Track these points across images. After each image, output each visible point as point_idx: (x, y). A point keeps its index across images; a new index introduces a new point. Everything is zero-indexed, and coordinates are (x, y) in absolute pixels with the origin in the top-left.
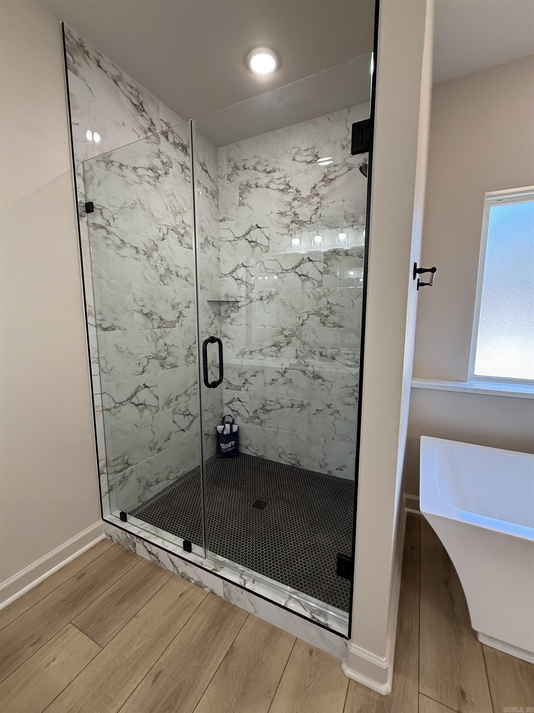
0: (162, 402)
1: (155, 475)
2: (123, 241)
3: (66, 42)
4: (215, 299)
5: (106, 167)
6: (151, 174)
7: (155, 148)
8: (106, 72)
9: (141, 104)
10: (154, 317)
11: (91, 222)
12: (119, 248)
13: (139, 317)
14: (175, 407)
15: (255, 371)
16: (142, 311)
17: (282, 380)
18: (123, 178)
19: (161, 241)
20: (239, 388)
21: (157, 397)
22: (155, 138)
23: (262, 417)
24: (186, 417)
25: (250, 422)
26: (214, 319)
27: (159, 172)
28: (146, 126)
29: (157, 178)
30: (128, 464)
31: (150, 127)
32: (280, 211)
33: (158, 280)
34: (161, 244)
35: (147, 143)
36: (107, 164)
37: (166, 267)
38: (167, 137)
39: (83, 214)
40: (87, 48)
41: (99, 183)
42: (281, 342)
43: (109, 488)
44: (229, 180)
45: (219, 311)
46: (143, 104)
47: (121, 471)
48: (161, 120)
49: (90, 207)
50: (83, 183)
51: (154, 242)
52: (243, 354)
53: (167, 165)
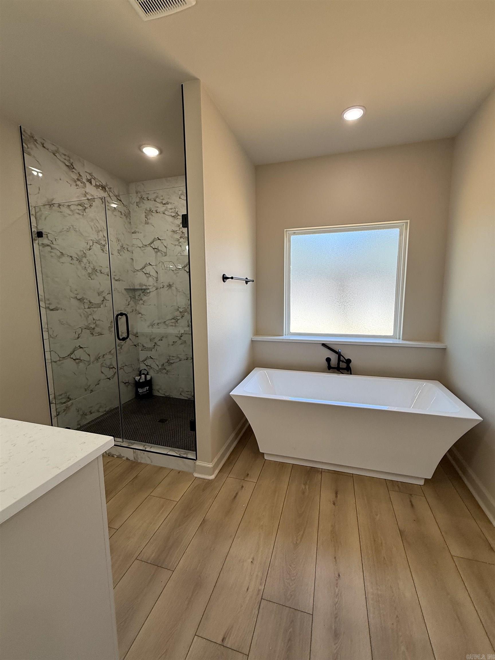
0: (92, 359)
1: (89, 407)
2: (62, 253)
3: (23, 137)
4: (130, 287)
5: (50, 208)
6: (80, 208)
7: (82, 191)
8: (48, 149)
9: (72, 164)
10: (85, 301)
11: (40, 243)
12: (59, 257)
13: (74, 302)
14: (102, 362)
15: (161, 337)
16: (76, 298)
17: (179, 342)
18: (61, 213)
19: (88, 251)
20: (151, 349)
21: (89, 355)
22: (82, 185)
23: (168, 368)
24: (111, 370)
25: (160, 373)
26: (130, 301)
27: (85, 205)
28: (75, 177)
29: (84, 210)
30: (69, 399)
31: (79, 178)
32: (173, 230)
33: (87, 277)
34: (88, 253)
35: (77, 188)
36: (50, 206)
37: (92, 267)
38: (91, 183)
39: (36, 239)
40: (36, 138)
41: (45, 218)
42: (178, 316)
43: (57, 413)
44: (137, 205)
45: (134, 296)
46: (73, 164)
47: (64, 403)
48: (86, 172)
49: (40, 234)
50: (35, 220)
51: (83, 251)
52: (152, 325)
53: (91, 201)
